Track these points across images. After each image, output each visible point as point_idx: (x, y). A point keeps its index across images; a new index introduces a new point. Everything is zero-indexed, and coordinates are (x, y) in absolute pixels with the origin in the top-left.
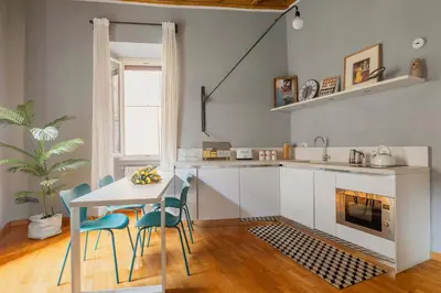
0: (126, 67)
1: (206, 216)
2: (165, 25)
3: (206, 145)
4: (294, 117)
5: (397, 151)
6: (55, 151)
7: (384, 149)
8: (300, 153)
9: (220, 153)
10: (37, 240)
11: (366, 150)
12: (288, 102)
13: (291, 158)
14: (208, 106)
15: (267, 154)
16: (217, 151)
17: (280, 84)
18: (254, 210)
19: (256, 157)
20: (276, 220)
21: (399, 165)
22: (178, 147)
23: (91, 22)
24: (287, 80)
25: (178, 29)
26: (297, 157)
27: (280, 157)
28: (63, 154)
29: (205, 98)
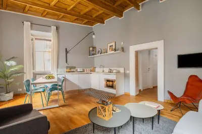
0: (36, 39)
1: (68, 89)
2: (52, 27)
3: (67, 67)
4: (95, 59)
5: (118, 69)
6: (12, 69)
7: (115, 68)
8: (97, 70)
9: (72, 70)
10: (4, 101)
11: (112, 69)
12: (93, 55)
13: (94, 71)
14: (68, 55)
15: (87, 70)
16: (71, 69)
17: (91, 49)
18: (83, 87)
19: (84, 71)
20: (90, 89)
21: (119, 72)
22: (58, 68)
23: (23, 22)
24: (93, 48)
25: (57, 28)
26: (96, 71)
27: (91, 71)
28: (16, 70)
29: (67, 52)
